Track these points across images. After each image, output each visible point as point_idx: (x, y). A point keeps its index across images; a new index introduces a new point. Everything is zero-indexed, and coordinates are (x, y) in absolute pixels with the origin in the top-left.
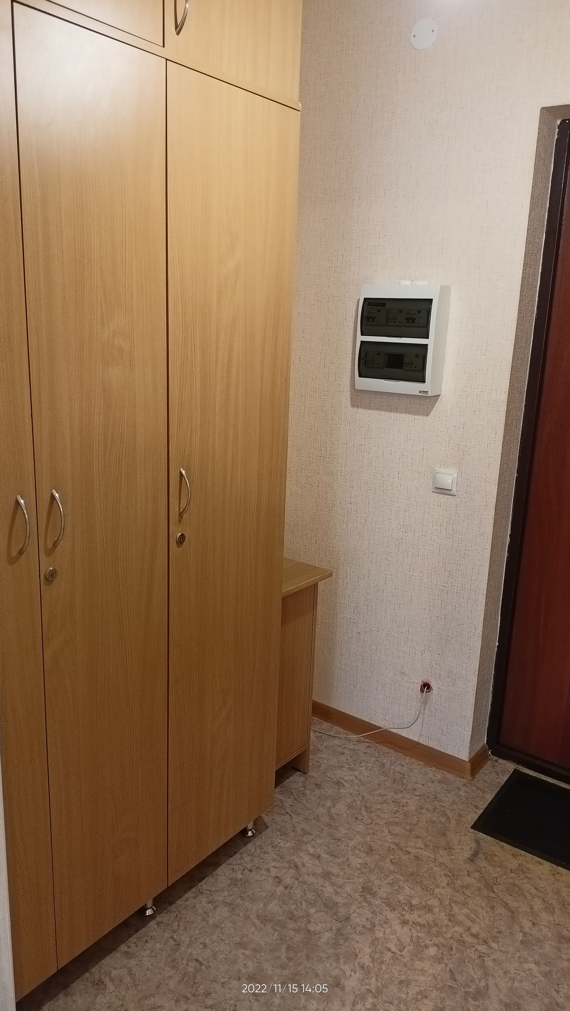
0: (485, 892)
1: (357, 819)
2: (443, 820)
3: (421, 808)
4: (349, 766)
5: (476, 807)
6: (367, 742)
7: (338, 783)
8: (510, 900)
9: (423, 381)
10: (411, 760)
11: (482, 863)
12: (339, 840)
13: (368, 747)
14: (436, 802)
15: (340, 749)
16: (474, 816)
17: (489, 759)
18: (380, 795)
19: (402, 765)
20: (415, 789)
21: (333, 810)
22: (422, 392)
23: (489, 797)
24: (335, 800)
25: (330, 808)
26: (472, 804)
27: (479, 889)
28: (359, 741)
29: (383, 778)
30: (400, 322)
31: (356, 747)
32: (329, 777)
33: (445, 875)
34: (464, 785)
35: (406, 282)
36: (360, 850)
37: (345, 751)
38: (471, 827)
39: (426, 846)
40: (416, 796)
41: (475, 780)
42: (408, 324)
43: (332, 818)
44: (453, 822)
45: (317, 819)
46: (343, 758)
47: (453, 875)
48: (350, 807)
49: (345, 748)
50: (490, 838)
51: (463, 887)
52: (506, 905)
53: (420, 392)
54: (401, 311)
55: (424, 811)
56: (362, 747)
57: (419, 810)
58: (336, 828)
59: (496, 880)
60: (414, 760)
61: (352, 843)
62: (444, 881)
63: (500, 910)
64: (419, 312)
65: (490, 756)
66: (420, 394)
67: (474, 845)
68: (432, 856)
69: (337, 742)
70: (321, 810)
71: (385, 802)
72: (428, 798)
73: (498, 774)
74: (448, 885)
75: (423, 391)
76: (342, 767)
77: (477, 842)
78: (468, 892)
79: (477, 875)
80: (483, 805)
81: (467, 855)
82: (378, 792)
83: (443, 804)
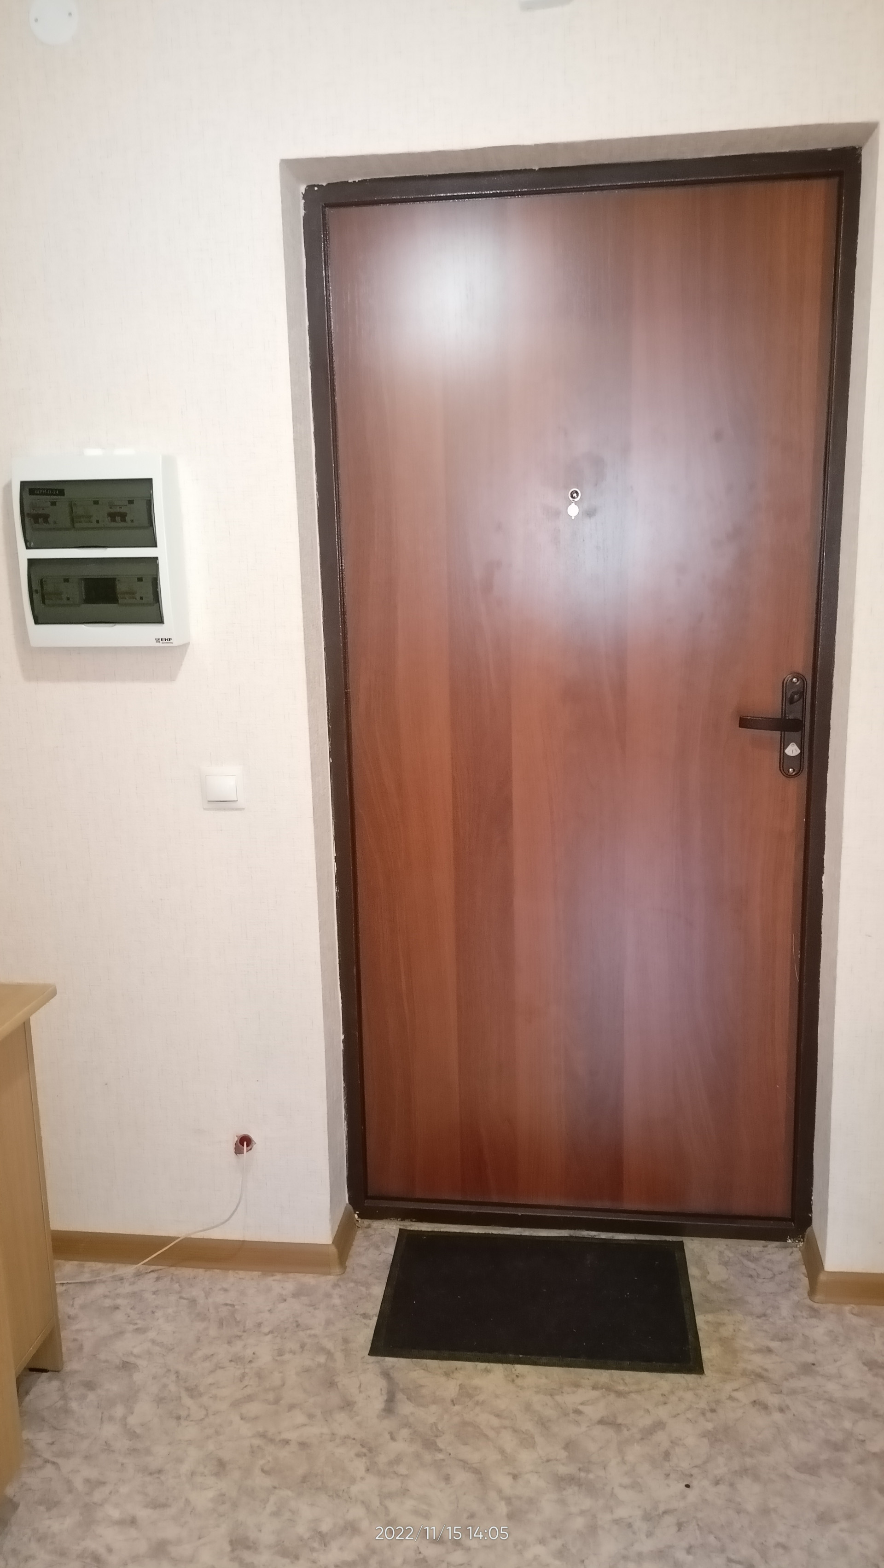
0: (428, 1457)
1: (178, 1418)
2: (322, 1359)
3: (281, 1353)
4: (136, 1327)
5: (365, 1316)
6: (152, 1271)
7: (126, 1366)
8: (468, 1453)
9: (160, 620)
10: (236, 1275)
11: (406, 1408)
12: (160, 1471)
13: (158, 1279)
14: (301, 1334)
15: (108, 1302)
16: (366, 1334)
17: (358, 1227)
18: (207, 1358)
19: (226, 1290)
20: (260, 1325)
21: (132, 1420)
22: (160, 640)
23: (378, 1290)
24: (130, 1398)
25: (125, 1418)
26: (357, 1314)
27: (417, 1456)
28: (138, 1275)
29: (200, 1326)
30: (98, 522)
31: (135, 1288)
32: (106, 1361)
33: (358, 1455)
34: (335, 1285)
35: (92, 452)
36: (203, 1474)
37: (119, 1301)
38: (369, 1354)
39: (311, 1416)
40: (266, 1334)
41: (348, 1270)
42: (113, 524)
43: (133, 1435)
44: (339, 1356)
45: (108, 1448)
46: (119, 1316)
47: (370, 1450)
48: (160, 1401)
49: (118, 1295)
50: (403, 1361)
51: (391, 1463)
52: (465, 1465)
53: (158, 640)
54: (96, 503)
55: (287, 1357)
56: (148, 1283)
57: (279, 1358)
58: (148, 1452)
59: (437, 1428)
60: (242, 1274)
61: (185, 1468)
62: (358, 1467)
63: (461, 1477)
64: (131, 502)
65: (357, 1221)
66: (158, 645)
67: (383, 1383)
68: (325, 1430)
69: (99, 1290)
70: (109, 1430)
71: (219, 1367)
72: (285, 1331)
73: (377, 1247)
74: (368, 1470)
75: (162, 639)
76: (122, 1333)
77: (386, 1375)
78: (402, 1469)
79: (405, 1432)
80: (374, 1308)
81: (379, 1404)
82: (200, 1354)
83: (313, 1332)
